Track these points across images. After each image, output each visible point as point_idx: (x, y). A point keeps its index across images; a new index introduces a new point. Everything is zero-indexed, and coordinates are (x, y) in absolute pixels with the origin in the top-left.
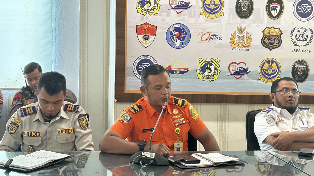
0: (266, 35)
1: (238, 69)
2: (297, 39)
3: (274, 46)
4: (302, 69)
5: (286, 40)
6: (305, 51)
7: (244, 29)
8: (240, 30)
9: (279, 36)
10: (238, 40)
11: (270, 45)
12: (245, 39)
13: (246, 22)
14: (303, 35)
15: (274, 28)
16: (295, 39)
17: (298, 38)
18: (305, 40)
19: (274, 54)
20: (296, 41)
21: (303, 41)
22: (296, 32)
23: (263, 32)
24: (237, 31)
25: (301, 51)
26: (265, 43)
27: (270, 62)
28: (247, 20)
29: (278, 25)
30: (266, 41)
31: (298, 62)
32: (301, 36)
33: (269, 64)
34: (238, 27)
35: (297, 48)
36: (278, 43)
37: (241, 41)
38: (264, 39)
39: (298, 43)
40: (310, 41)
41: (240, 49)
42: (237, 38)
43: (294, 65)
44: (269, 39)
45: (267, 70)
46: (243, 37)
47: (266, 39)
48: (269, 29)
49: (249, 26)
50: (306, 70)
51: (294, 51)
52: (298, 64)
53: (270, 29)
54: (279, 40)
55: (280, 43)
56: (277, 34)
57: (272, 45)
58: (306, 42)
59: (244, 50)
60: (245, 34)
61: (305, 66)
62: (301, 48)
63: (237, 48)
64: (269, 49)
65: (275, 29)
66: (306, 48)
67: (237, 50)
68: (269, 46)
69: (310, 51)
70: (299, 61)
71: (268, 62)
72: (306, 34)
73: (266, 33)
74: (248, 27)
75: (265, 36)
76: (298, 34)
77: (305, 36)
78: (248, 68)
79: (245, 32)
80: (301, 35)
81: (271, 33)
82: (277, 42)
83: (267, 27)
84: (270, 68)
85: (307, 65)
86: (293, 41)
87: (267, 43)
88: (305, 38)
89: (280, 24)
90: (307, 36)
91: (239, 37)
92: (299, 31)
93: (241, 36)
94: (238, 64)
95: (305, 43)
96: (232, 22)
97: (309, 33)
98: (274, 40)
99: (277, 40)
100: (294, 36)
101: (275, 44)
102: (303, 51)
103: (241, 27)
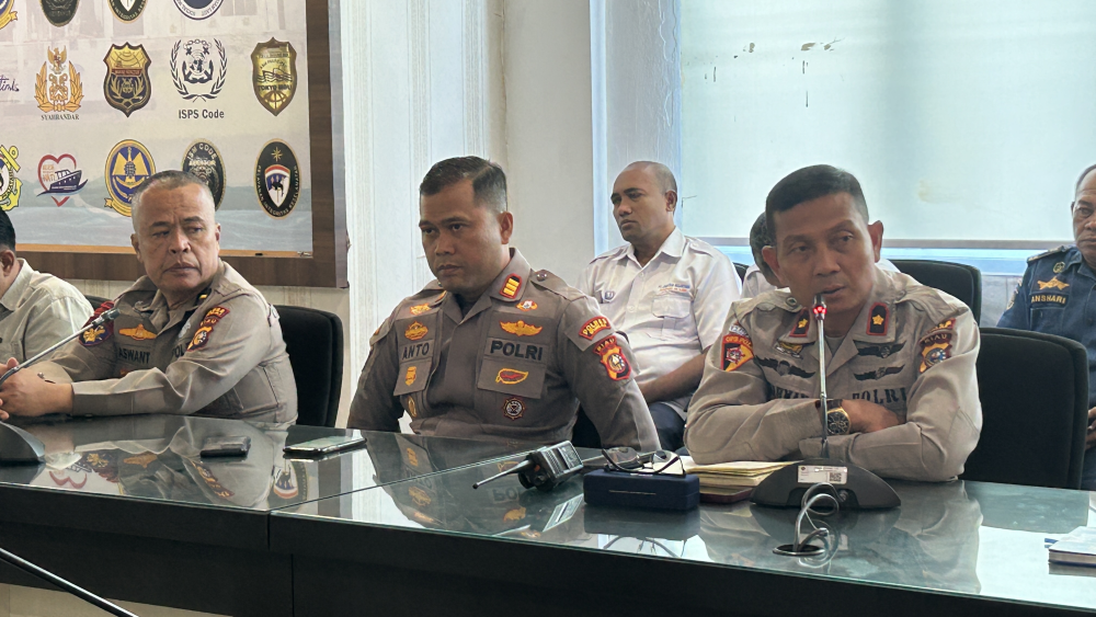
0: (114, 71)
2: (186, 78)
3: (135, 101)
4: (208, 173)
5: (161, 82)
6: (211, 115)
8: (56, 58)
9: (143, 72)
10: (52, 91)
11: (126, 100)
12: (68, 84)
13: (67, 35)
14: (201, 62)
15: (131, 47)
16: (181, 76)
17: (190, 73)
18: (206, 78)
19: (136, 126)
20: (187, 83)
21: (202, 81)
22: (182, 56)
23: (105, 60)
24: (49, 64)
25: (200, 113)
26: (112, 93)
27: (130, 152)
28: (66, 26)
29: (140, 37)
30: (114, 89)
31: (195, 150)
32: (196, 66)
33: (127, 159)
34: (50, 53)
35: (189, 105)
36: (142, 94)
37: (59, 92)
38: (110, 83)
39: (192, 89)
40: (220, 82)
41: (59, 114)
42: (49, 84)
43: (187, 161)
44: (122, 82)
45: (123, 178)
46: (63, 80)
47: (114, 83)
48: (118, 51)
49: (73, 44)
50: (215, 173)
51: (184, 114)
52: (195, 155)
53: (121, 51)
54: (144, 83)
55: (146, 93)
56: (137, 66)
57: (130, 100)
58: (210, 84)
59: (68, 117)
60: (66, 71)
61: (213, 163)
62: (199, 105)
63: (52, 113)
64: (124, 110)
65: (132, 51)
66: (211, 105)
67: (52, 118)
68: (122, 104)
69: (222, 113)
70: (197, 146)
71: (124, 151)
72: (208, 58)
73: (113, 65)
74: (71, 48)
75: (111, 72)
76: (189, 60)
77: (206, 67)
78: (80, 172)
79: (66, 64)
80: (195, 62)
81: (123, 63)
82: (140, 90)
83: (113, 45)
84: (130, 169)
85: (218, 160)
86: (178, 82)
87: (117, 92)
88: (206, 72)
89: (143, 34)
90: (211, 66)
91: (54, 80)
92: (189, 52)
93: (58, 76)
94: (57, 161)
95: (207, 88)
96: (34, 36)
97: (214, 56)
98: (133, 82)
99: (141, 83)
100: (179, 67)
101: (135, 97)
102: (205, 114)
103: (56, 50)
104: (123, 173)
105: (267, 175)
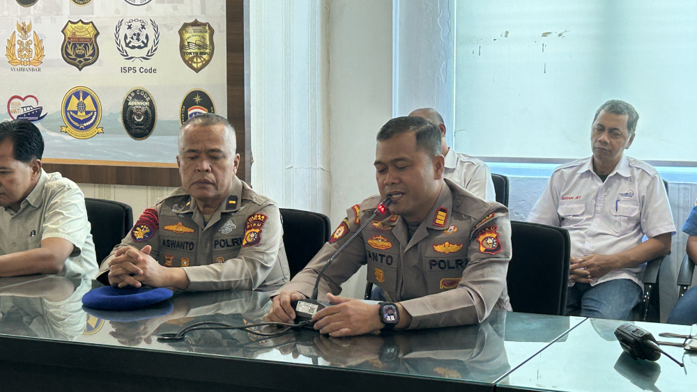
0: (69, 38)
1: (25, 109)
2: (127, 45)
3: (86, 60)
4: (143, 110)
5: (106, 45)
6: (146, 71)
7: (30, 27)
8: (23, 29)
9: (93, 39)
10: (20, 51)
11: (78, 59)
12: (32, 47)
13: (32, 12)
14: (139, 35)
15: (83, 23)
16: (123, 43)
17: (130, 42)
18: (143, 45)
19: (88, 77)
20: (127, 49)
21: (140, 47)
22: (124, 30)
23: (62, 31)
24: (17, 32)
25: (138, 69)
26: (68, 54)
27: (81, 95)
28: (32, 7)
29: (90, 16)
30: (70, 51)
31: (133, 94)
32: (135, 37)
33: (79, 99)
34: (18, 25)
35: (129, 64)
36: (92, 55)
37: (25, 52)
38: (67, 47)
39: (131, 52)
40: (154, 48)
41: (26, 67)
42: (17, 47)
43: (127, 102)
44: (76, 47)
45: (76, 112)
46: (28, 44)
47: (69, 47)
48: (73, 26)
49: (38, 19)
50: (149, 111)
51: (124, 70)
52: (133, 98)
53: (76, 25)
54: (94, 48)
55: (95, 54)
56: (88, 36)
57: (82, 59)
58: (146, 50)
59: (33, 70)
60: (31, 38)
61: (147, 103)
62: (137, 64)
63: (20, 66)
64: (77, 67)
65: (84, 25)
66: (147, 64)
68: (76, 61)
69: (155, 70)
70: (135, 91)
71: (77, 94)
72: (144, 32)
73: (69, 34)
74: (36, 22)
75: (67, 40)
76: (130, 33)
77: (143, 38)
78: (41, 108)
79: (32, 33)
80: (135, 34)
81: (77, 34)
82: (91, 52)
83: (69, 21)
84: (81, 106)
85: (151, 102)
86: (121, 48)
87: (72, 54)
88: (143, 42)
89: (93, 14)
90: (147, 37)
91: (21, 43)
92: (130, 27)
93: (25, 41)
94: (23, 100)
95: (144, 52)
96: (6, 13)
97: (149, 31)
98: (85, 47)
99: (91, 48)
100: (122, 37)
101: (86, 57)
102: (142, 70)
103: (24, 24)
104: (76, 109)
105: (189, 113)
